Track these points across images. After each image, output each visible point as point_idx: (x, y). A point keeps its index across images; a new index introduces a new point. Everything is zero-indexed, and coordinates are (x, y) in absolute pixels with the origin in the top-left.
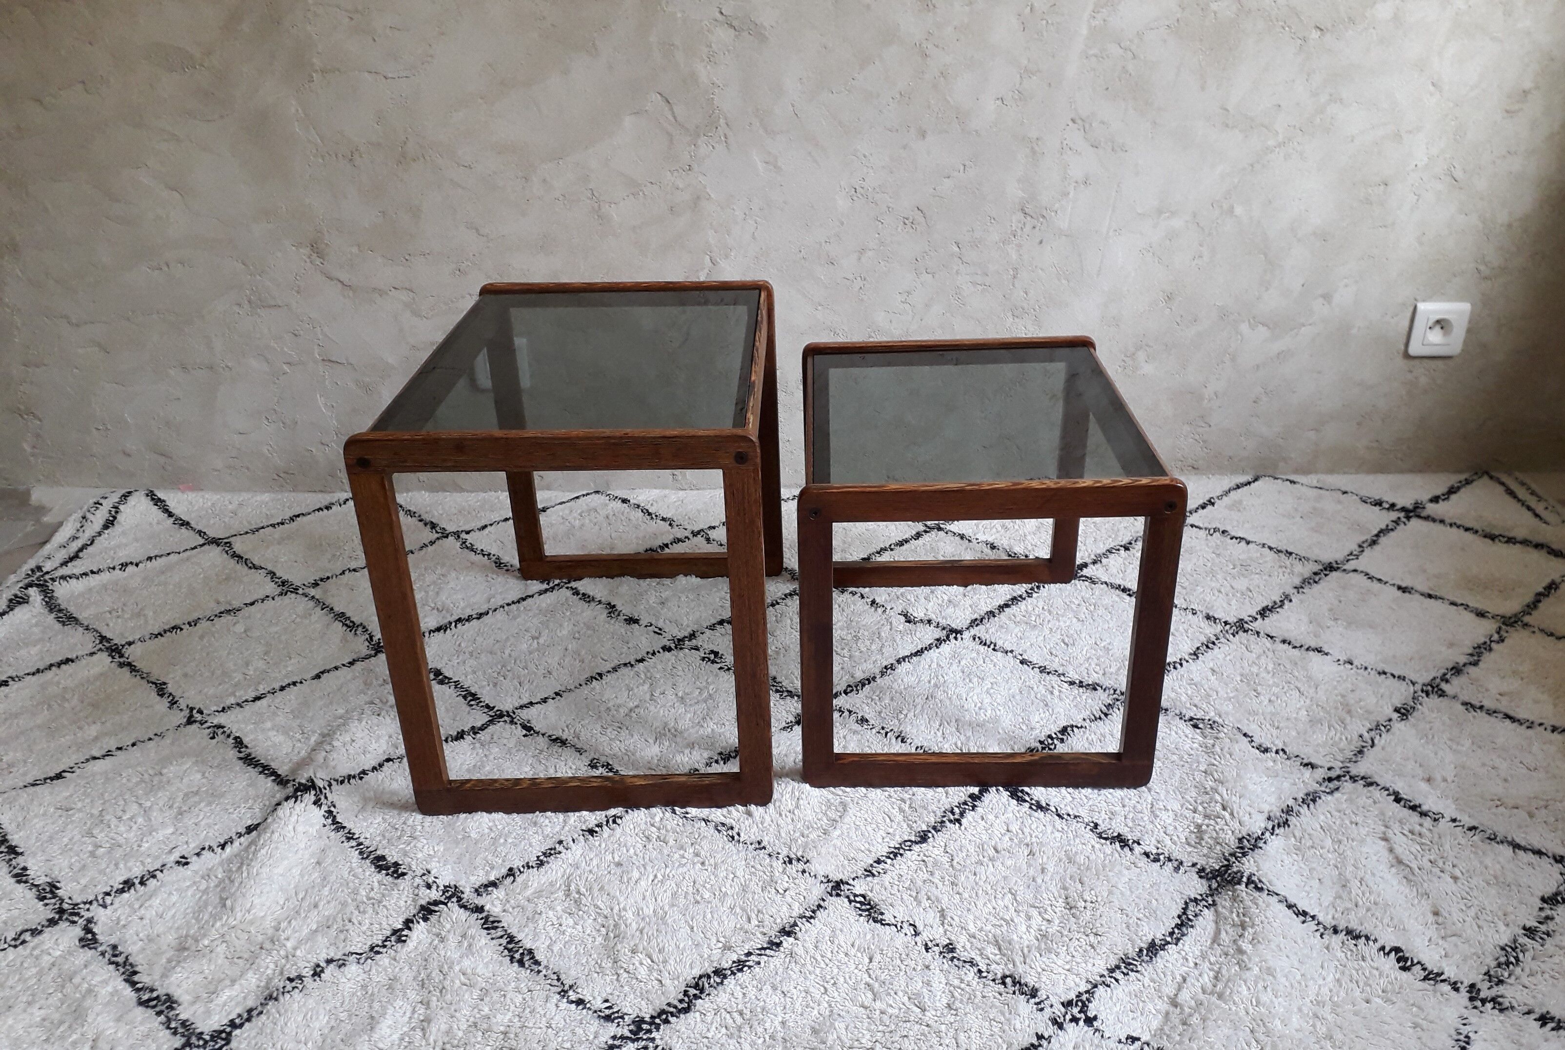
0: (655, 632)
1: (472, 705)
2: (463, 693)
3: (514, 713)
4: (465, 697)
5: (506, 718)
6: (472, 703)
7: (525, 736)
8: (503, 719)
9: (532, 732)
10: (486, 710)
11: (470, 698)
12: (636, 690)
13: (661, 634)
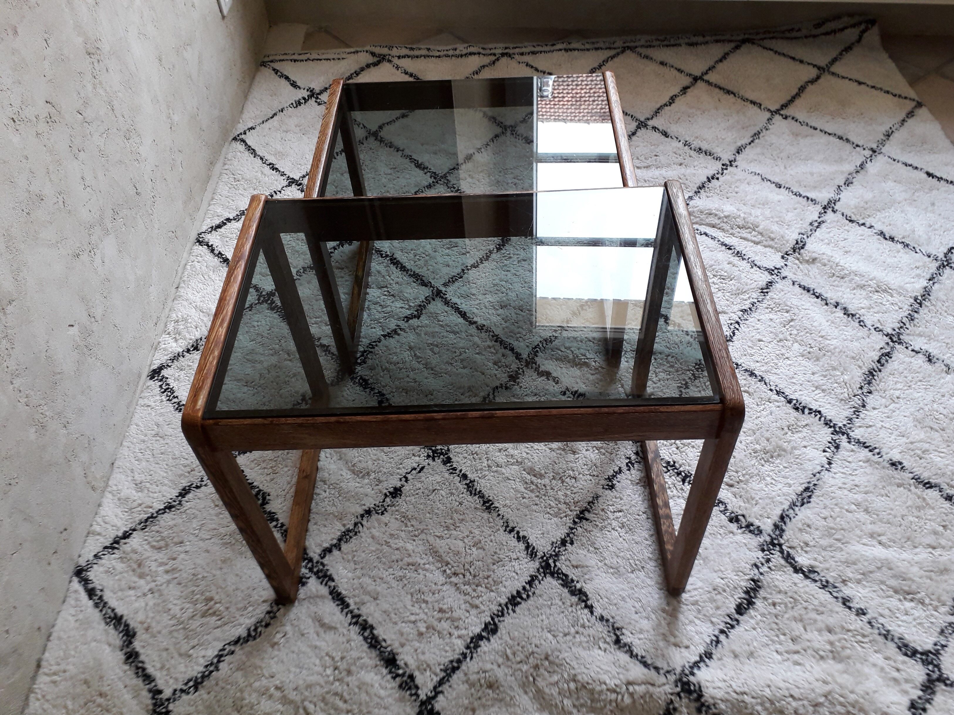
0: (420, 472)
1: (528, 596)
2: (510, 607)
3: (542, 558)
4: (516, 604)
5: (551, 561)
6: (524, 596)
7: (572, 543)
8: (552, 565)
9: (568, 539)
10: (537, 582)
11: (519, 599)
12: (507, 475)
13: (423, 468)
